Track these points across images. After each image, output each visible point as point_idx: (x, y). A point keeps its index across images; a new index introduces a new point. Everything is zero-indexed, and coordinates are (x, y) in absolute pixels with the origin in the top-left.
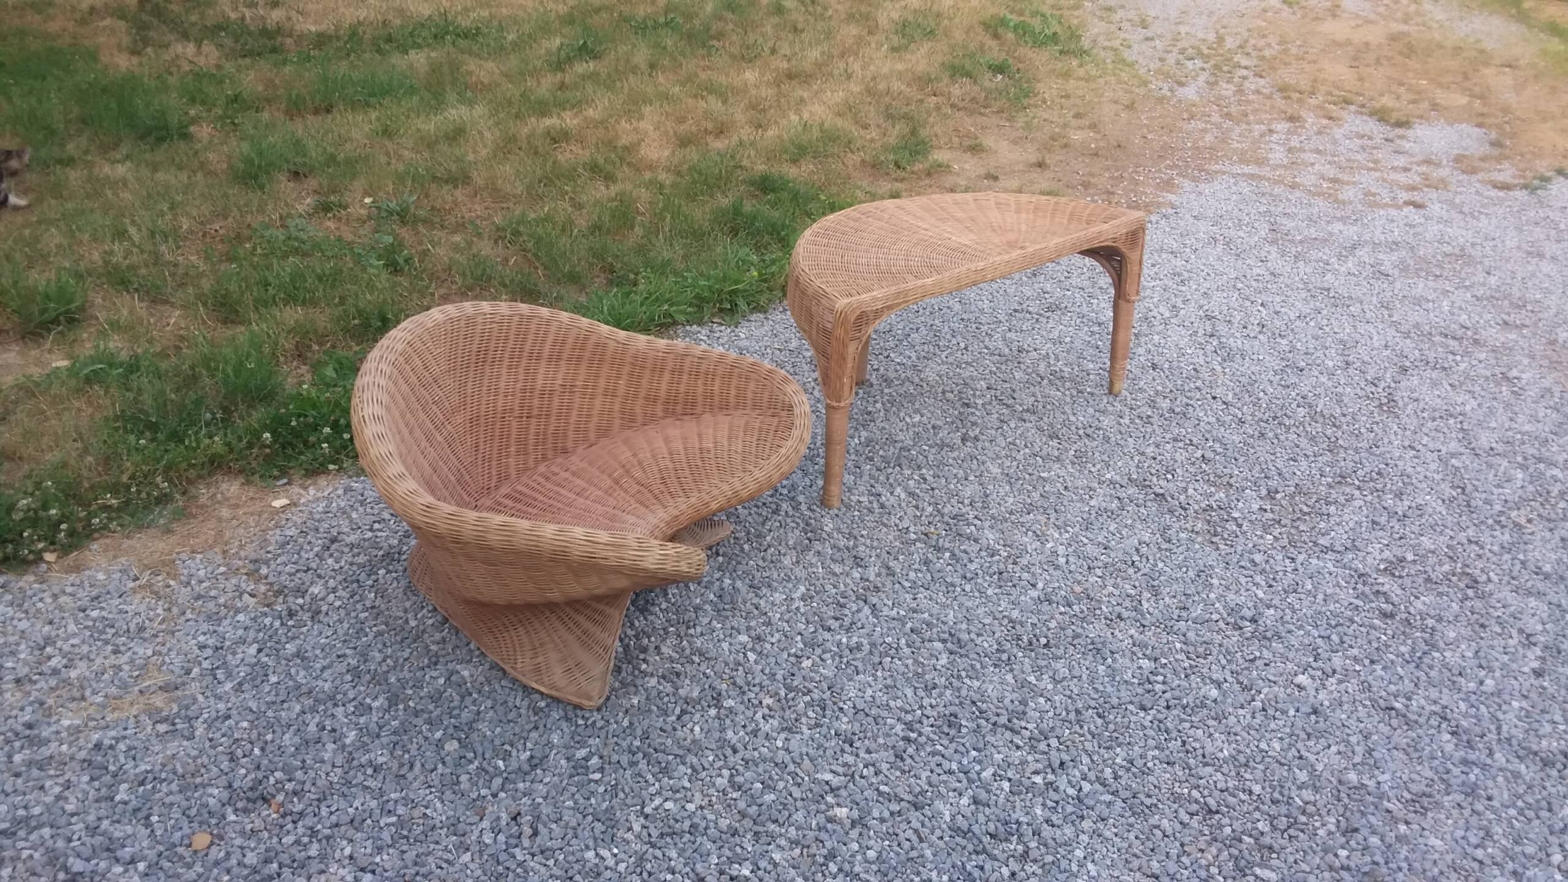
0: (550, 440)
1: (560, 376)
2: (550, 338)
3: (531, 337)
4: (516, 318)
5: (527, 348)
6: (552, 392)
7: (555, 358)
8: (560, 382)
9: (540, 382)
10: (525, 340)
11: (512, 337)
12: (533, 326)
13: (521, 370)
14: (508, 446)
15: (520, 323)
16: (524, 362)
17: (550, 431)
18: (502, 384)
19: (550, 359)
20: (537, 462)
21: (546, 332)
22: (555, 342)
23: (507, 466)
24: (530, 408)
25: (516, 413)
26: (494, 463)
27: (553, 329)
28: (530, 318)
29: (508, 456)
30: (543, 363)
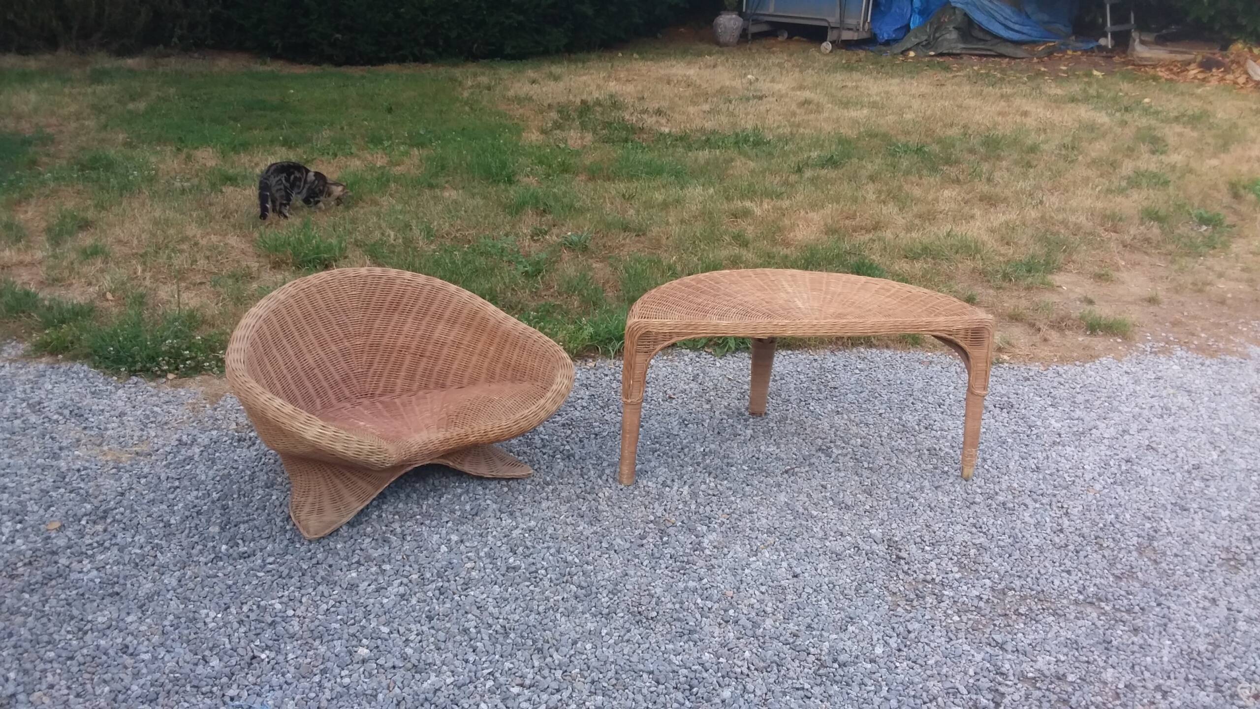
0: (435, 375)
1: (453, 334)
2: (452, 306)
3: (437, 302)
4: (429, 287)
5: (433, 308)
6: (444, 344)
7: (453, 321)
8: (451, 338)
9: (436, 335)
10: (431, 304)
11: (422, 299)
12: (440, 296)
13: (424, 323)
14: (399, 370)
15: (430, 292)
16: (428, 318)
17: (437, 369)
18: (406, 329)
19: (448, 321)
20: (420, 388)
21: (449, 302)
22: (455, 310)
23: (395, 384)
24: (424, 350)
25: (412, 351)
26: (384, 379)
27: (455, 300)
28: (439, 289)
29: (396, 378)
30: (443, 322)
